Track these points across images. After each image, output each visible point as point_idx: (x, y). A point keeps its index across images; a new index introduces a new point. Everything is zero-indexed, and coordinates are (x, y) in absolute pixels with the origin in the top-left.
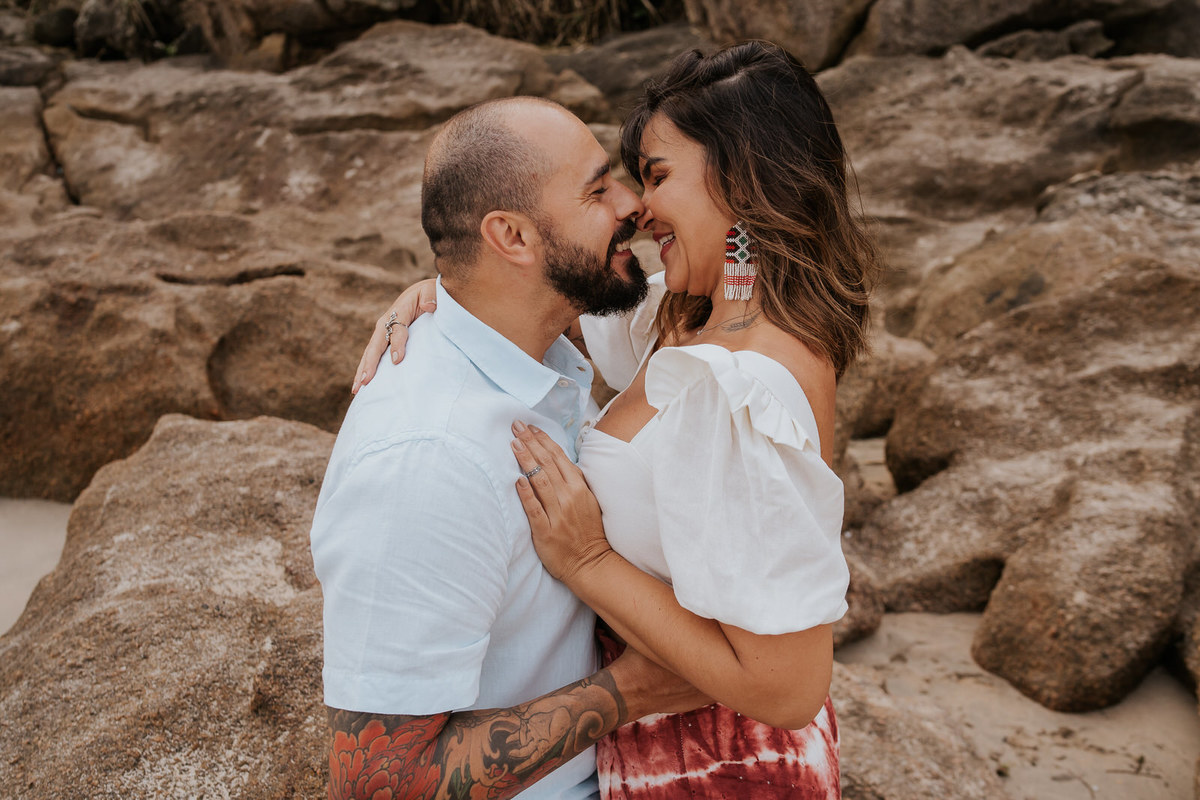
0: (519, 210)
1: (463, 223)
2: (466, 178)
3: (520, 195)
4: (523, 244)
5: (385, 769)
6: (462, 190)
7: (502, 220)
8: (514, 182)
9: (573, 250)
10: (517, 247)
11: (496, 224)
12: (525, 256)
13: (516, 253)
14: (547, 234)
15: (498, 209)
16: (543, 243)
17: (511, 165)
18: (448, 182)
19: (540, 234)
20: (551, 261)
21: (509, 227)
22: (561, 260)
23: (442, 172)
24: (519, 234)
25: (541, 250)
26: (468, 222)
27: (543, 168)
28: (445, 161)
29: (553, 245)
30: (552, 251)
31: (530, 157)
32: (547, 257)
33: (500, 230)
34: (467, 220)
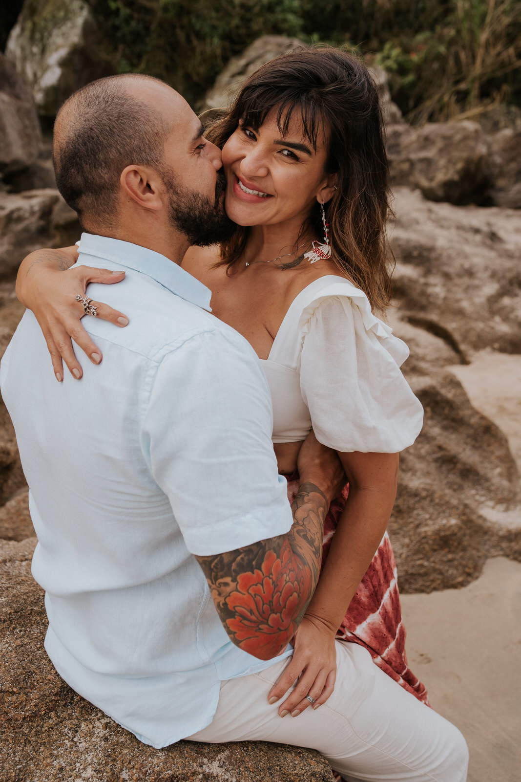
0: (148, 163)
1: (101, 177)
2: (101, 139)
3: (148, 150)
4: (153, 192)
5: (289, 581)
6: (98, 148)
7: (136, 172)
8: (142, 139)
9: (191, 196)
10: (149, 195)
11: (132, 176)
12: (154, 202)
13: (148, 200)
14: (170, 185)
15: (132, 163)
16: (168, 191)
17: (137, 126)
18: (85, 144)
19: (165, 184)
20: (175, 206)
21: (141, 180)
22: (182, 205)
23: (78, 136)
24: (148, 186)
25: (166, 198)
26: (106, 177)
27: (162, 127)
28: (79, 127)
29: (176, 193)
30: (175, 198)
31: (152, 118)
32: (171, 202)
33: (135, 181)
34: (104, 174)
